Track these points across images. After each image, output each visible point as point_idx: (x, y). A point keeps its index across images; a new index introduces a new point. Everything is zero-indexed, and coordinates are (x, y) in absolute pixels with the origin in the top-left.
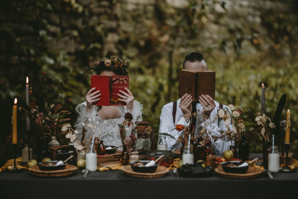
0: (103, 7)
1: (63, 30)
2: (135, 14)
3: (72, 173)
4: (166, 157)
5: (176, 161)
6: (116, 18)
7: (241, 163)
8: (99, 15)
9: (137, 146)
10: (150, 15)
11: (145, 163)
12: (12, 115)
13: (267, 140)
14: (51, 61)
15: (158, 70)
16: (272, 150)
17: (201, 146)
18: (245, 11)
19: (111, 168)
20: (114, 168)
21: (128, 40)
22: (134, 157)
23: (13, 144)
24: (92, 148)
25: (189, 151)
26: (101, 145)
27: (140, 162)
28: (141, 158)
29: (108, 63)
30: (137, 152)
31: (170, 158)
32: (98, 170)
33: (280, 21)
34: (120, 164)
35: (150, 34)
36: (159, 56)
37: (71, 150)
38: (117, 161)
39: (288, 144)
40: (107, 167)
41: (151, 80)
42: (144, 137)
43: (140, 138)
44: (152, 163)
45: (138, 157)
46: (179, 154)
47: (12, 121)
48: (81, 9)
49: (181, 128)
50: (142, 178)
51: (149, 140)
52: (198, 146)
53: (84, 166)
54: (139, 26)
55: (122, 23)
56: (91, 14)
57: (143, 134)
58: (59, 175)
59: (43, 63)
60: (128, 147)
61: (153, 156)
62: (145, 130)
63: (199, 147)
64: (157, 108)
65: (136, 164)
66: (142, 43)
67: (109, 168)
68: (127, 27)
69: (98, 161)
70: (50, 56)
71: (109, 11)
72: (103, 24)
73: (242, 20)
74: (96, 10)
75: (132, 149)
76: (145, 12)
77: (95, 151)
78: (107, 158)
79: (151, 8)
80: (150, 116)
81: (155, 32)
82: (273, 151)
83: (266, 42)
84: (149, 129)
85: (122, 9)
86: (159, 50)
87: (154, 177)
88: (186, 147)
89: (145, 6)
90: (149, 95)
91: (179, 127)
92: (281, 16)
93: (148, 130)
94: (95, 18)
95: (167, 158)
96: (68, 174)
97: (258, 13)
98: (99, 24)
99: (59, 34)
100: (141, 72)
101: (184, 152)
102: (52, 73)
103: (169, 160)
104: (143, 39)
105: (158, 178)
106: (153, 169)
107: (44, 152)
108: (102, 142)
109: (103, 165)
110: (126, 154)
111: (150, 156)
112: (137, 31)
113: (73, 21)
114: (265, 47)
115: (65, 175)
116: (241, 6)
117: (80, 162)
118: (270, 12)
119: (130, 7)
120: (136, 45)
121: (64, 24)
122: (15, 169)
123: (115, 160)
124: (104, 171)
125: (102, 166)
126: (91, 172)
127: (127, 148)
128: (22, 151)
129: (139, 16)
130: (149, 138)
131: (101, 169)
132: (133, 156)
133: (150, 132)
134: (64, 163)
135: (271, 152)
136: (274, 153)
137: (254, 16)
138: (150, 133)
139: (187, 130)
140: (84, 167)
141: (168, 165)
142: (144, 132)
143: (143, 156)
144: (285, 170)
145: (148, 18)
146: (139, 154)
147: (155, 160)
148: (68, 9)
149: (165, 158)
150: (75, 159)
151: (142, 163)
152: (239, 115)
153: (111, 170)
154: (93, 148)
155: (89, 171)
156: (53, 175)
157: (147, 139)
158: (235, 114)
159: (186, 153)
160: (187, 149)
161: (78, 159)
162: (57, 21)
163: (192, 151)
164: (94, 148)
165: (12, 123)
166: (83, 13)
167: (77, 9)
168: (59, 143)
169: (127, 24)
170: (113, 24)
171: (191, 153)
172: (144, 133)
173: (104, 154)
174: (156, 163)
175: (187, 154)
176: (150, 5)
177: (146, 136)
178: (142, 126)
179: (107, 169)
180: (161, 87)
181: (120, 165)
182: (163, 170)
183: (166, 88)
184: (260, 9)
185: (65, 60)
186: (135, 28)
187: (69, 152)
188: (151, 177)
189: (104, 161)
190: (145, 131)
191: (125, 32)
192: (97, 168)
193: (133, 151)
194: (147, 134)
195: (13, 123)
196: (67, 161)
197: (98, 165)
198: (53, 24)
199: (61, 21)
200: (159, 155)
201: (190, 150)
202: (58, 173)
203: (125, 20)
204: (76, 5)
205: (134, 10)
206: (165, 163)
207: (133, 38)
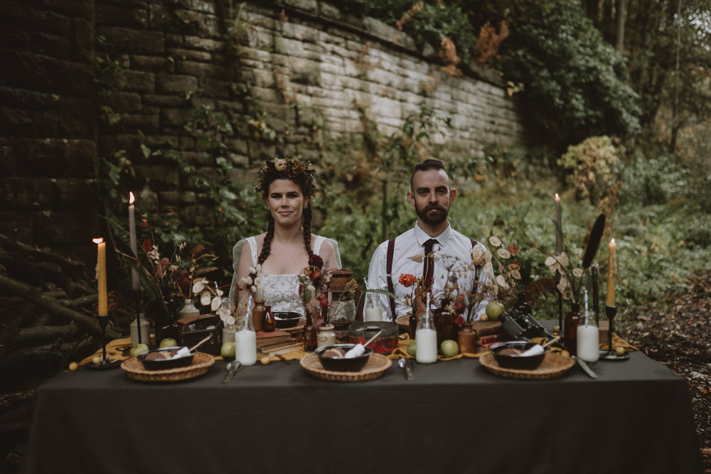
0: (302, 133)
1: (251, 160)
2: (341, 143)
3: (204, 372)
4: (385, 336)
5: (402, 339)
6: (317, 147)
7: (529, 347)
8: (296, 143)
9: (331, 315)
10: (359, 145)
11: (346, 350)
12: (96, 262)
13: (571, 300)
14: (232, 196)
15: (368, 209)
16: (584, 318)
17: (448, 313)
18: (467, 144)
19: (283, 356)
20: (288, 358)
21: (332, 174)
22: (327, 336)
23: (100, 317)
24: (246, 322)
25: (427, 325)
26: (268, 314)
27: (334, 347)
28: (340, 336)
29: (280, 165)
30: (332, 327)
31: (392, 337)
32: (258, 363)
33: (504, 155)
34: (301, 348)
35: (359, 167)
36: (370, 193)
37: (211, 325)
38: (295, 342)
39: (612, 308)
40: (276, 356)
41: (362, 220)
42: (344, 298)
43: (337, 300)
44: (357, 350)
45: (333, 335)
46: (406, 326)
47: (97, 274)
48: (273, 135)
49: (409, 280)
50: (338, 381)
51: (352, 302)
52: (443, 313)
53: (233, 354)
54: (345, 157)
55: (324, 154)
56: (287, 142)
57: (341, 293)
58: (177, 378)
59: (222, 198)
60: (314, 317)
61: (361, 333)
62: (345, 286)
63: (445, 315)
64: (368, 253)
65: (328, 351)
66: (350, 178)
67: (279, 356)
68: (330, 158)
69: (257, 343)
70: (232, 190)
71: (309, 139)
72: (301, 154)
73: (464, 153)
74: (292, 137)
75: (322, 321)
76: (353, 141)
77: (252, 327)
78: (277, 338)
79: (360, 137)
80: (360, 263)
81: (365, 165)
82: (587, 321)
83: (490, 179)
84: (352, 284)
85: (324, 137)
86: (370, 186)
87: (362, 378)
88: (422, 316)
89: (352, 134)
90: (358, 238)
91: (405, 279)
92: (506, 151)
93: (351, 287)
94: (292, 147)
95: (387, 338)
96: (194, 375)
97: (481, 147)
98: (297, 154)
99: (247, 166)
100: (349, 211)
101: (418, 326)
102: (233, 209)
103: (391, 340)
104: (349, 172)
105: (369, 380)
106: (359, 363)
107: (165, 328)
108: (268, 309)
109: (268, 351)
110: (311, 331)
111: (356, 334)
112: (344, 164)
113: (264, 149)
114: (490, 185)
115: (188, 376)
116: (462, 137)
117: (226, 348)
118: (494, 145)
119: (334, 135)
120: (343, 180)
121: (253, 154)
122: (104, 363)
123: (293, 341)
124: (271, 363)
125: (267, 354)
126: (244, 366)
127: (313, 320)
128: (129, 327)
129: (345, 145)
130: (353, 301)
131: (265, 360)
132: (323, 335)
133: (356, 289)
134: (191, 352)
135: (583, 323)
136: (588, 324)
137: (476, 149)
138: (354, 291)
139: (421, 284)
140: (231, 358)
141: (389, 350)
142: (343, 289)
143: (343, 333)
144: (611, 357)
145: (356, 149)
146: (334, 330)
147: (363, 344)
148: (257, 134)
149: (383, 338)
150: (219, 341)
151: (338, 350)
152: (509, 256)
153: (283, 360)
154: (248, 321)
155: (240, 365)
156: (164, 378)
157: (350, 301)
158: (503, 254)
159: (422, 327)
160: (424, 319)
161: (224, 341)
162: (244, 149)
163: (433, 324)
164: (251, 322)
165: (96, 278)
166: (276, 140)
167: (268, 134)
168: (198, 311)
169: (331, 155)
170: (315, 154)
171: (431, 328)
172: (344, 292)
173: (272, 330)
174: (367, 350)
175: (423, 330)
176: (358, 133)
177: (347, 297)
178: (340, 279)
179: (277, 359)
180: (373, 227)
181: (301, 350)
182: (380, 363)
183: (379, 229)
184: (482, 142)
185: (250, 194)
186: (341, 159)
187: (208, 328)
188: (356, 379)
189: (272, 343)
190: (345, 288)
191: (329, 165)
192: (258, 357)
193: (323, 325)
194: (350, 292)
195: (99, 277)
196: (197, 348)
197: (259, 351)
198: (238, 152)
199: (248, 149)
200: (372, 333)
201: (430, 322)
202: (174, 374)
203: (328, 149)
204: (266, 130)
205: (339, 139)
206: (383, 347)
207: (338, 172)
